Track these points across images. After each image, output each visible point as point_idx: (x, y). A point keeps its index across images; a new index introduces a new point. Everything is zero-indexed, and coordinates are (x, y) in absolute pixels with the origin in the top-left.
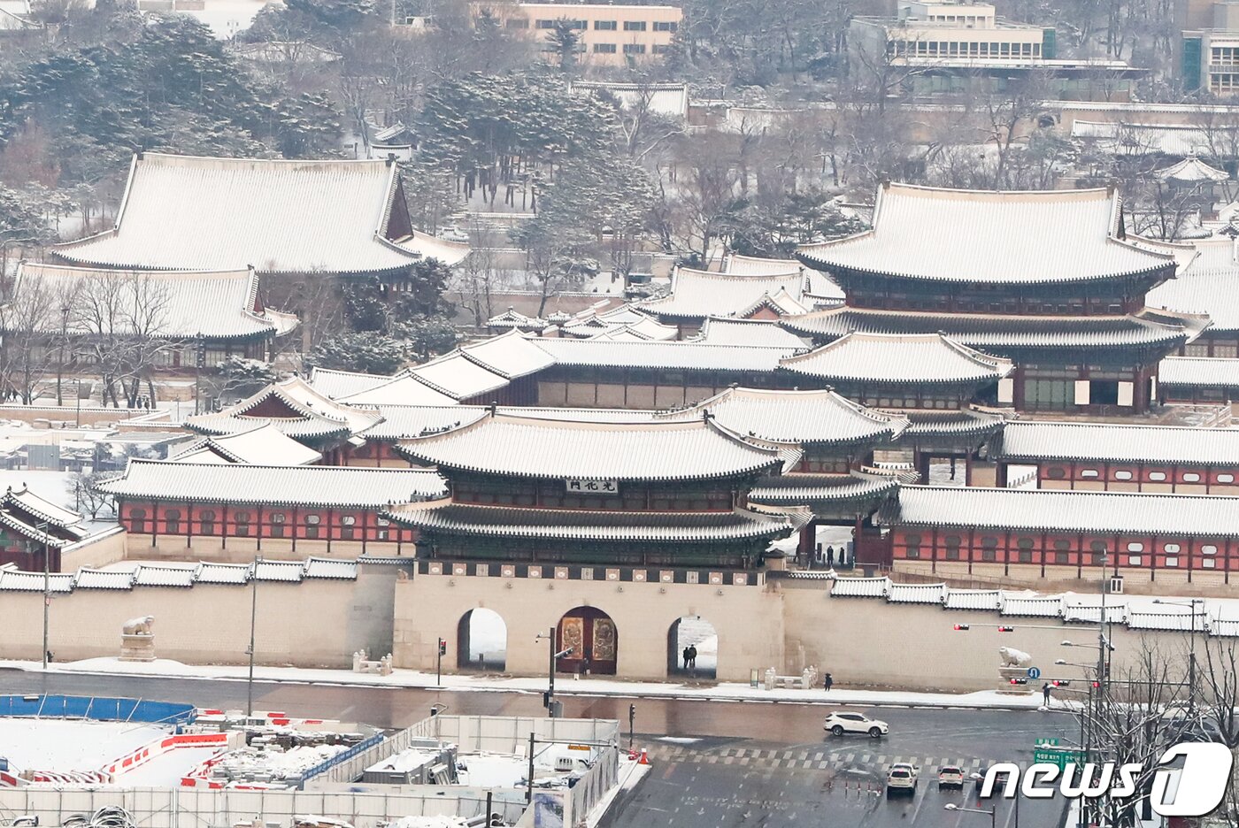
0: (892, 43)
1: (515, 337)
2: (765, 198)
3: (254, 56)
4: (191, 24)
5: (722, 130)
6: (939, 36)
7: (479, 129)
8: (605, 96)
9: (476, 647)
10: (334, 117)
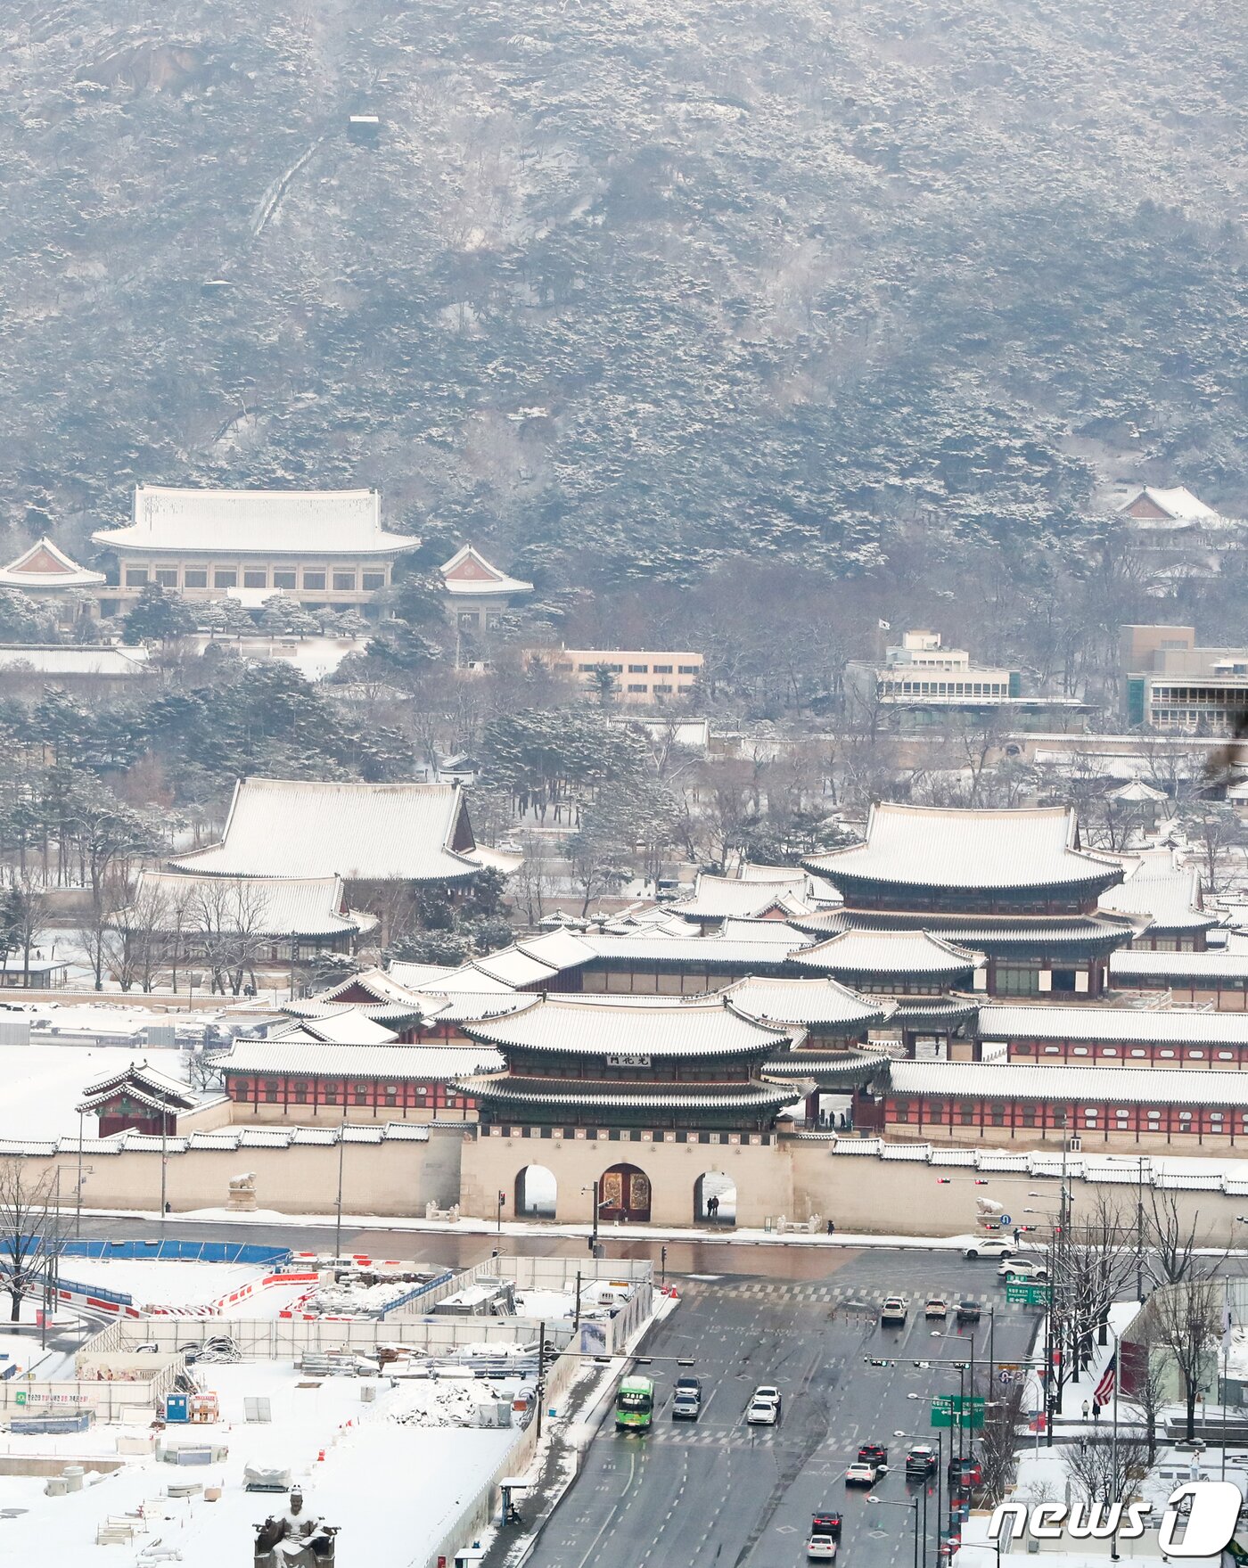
0: (881, 684)
1: (562, 935)
2: (775, 815)
3: (339, 695)
4: (286, 668)
5: (737, 756)
6: (922, 678)
7: (530, 757)
8: (638, 728)
9: (530, 1199)
10: (408, 748)
